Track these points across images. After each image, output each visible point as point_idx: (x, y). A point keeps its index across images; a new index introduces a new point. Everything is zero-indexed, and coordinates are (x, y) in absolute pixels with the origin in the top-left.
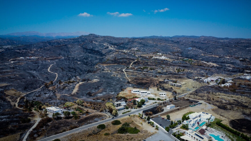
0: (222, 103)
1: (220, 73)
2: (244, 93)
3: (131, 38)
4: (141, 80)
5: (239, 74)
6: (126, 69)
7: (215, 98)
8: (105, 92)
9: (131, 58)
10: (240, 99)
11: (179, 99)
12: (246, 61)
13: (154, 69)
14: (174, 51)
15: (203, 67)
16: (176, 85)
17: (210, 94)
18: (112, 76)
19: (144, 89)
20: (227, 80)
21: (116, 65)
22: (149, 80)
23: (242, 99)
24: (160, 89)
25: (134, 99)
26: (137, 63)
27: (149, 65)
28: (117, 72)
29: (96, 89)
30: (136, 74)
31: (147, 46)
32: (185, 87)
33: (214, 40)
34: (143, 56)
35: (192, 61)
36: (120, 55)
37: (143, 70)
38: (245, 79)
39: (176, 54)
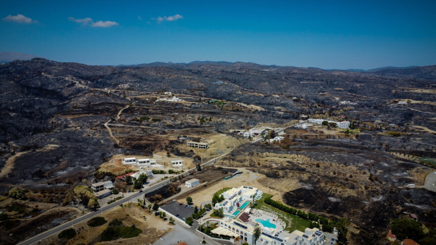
0: (272, 169)
1: (267, 120)
2: (300, 149)
3: (118, 67)
4: (138, 140)
5: (293, 121)
6: (110, 122)
7: (261, 162)
8: (71, 166)
9: (119, 102)
10: (296, 160)
11: (206, 169)
12: (301, 101)
13: (159, 120)
14: (193, 88)
15: (241, 113)
16: (199, 146)
17: (254, 156)
18: (84, 136)
19: (145, 155)
20: (278, 131)
21: (91, 116)
22: (152, 140)
23: (298, 159)
24: (172, 155)
25: (127, 175)
26: (130, 111)
27: (150, 114)
28: (93, 129)
29: (52, 162)
30: (128, 130)
31: (146, 80)
32: (215, 148)
33: (255, 68)
34: (139, 98)
35: (223, 104)
36: (98, 97)
37: (141, 122)
38: (301, 129)
39: (197, 93)
